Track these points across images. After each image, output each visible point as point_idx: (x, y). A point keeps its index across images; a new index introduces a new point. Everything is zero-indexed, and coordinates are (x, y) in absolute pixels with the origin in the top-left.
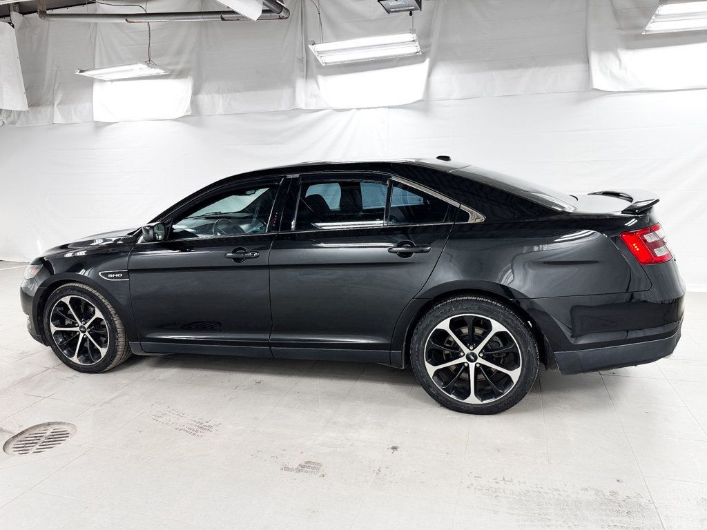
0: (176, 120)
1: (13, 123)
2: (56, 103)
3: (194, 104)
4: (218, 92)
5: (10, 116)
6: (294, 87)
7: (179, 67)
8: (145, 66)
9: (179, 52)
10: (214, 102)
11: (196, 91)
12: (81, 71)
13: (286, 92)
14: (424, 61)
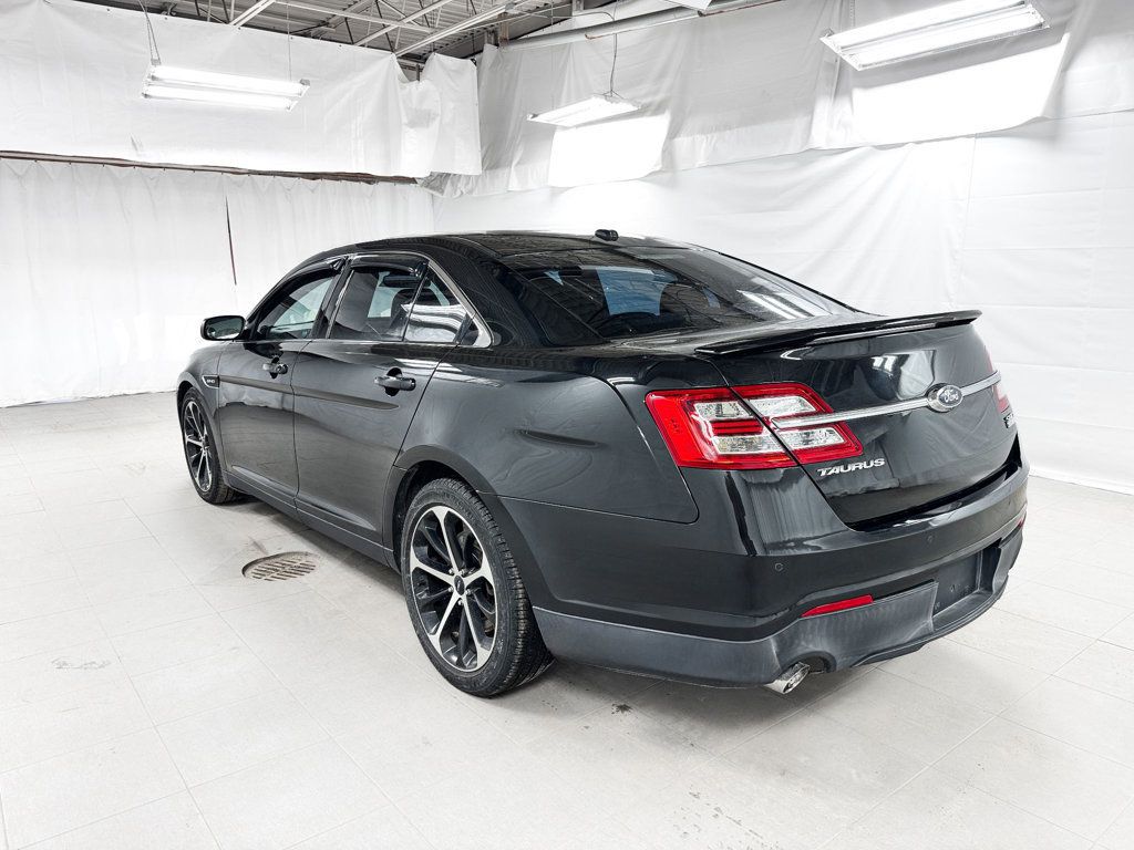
0: (642, 179)
1: (471, 192)
2: (514, 163)
3: (668, 153)
4: (703, 131)
5: (468, 183)
6: (811, 113)
7: (658, 98)
8: (602, 101)
9: (662, 75)
10: (696, 148)
11: (673, 133)
12: (535, 116)
13: (799, 123)
14: (1059, 41)
